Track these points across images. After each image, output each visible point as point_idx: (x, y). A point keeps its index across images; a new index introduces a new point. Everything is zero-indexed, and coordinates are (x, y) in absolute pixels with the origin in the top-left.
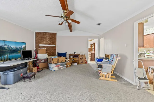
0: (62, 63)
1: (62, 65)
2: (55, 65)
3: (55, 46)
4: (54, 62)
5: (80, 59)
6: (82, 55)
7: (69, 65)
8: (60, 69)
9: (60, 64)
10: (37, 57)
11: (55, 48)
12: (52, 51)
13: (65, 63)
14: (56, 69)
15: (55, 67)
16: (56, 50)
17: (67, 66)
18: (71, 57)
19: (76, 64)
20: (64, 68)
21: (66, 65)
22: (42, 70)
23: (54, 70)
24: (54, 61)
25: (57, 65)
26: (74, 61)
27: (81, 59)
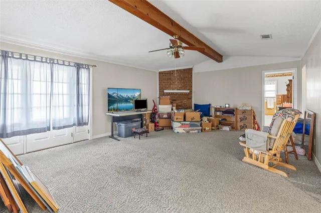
0: (192, 123)
1: (192, 126)
2: (179, 124)
3: (188, 91)
4: (177, 119)
5: (239, 120)
6: (244, 112)
7: (207, 129)
8: (188, 132)
9: (188, 123)
10: (156, 109)
11: (189, 96)
12: (185, 101)
13: (199, 124)
14: (181, 130)
15: (180, 127)
16: (191, 98)
17: (205, 129)
18: (218, 113)
19: (227, 128)
20: (196, 131)
21: (201, 126)
22: (163, 129)
23: (178, 132)
24: (177, 117)
25: (182, 124)
26: (223, 123)
27: (242, 120)
